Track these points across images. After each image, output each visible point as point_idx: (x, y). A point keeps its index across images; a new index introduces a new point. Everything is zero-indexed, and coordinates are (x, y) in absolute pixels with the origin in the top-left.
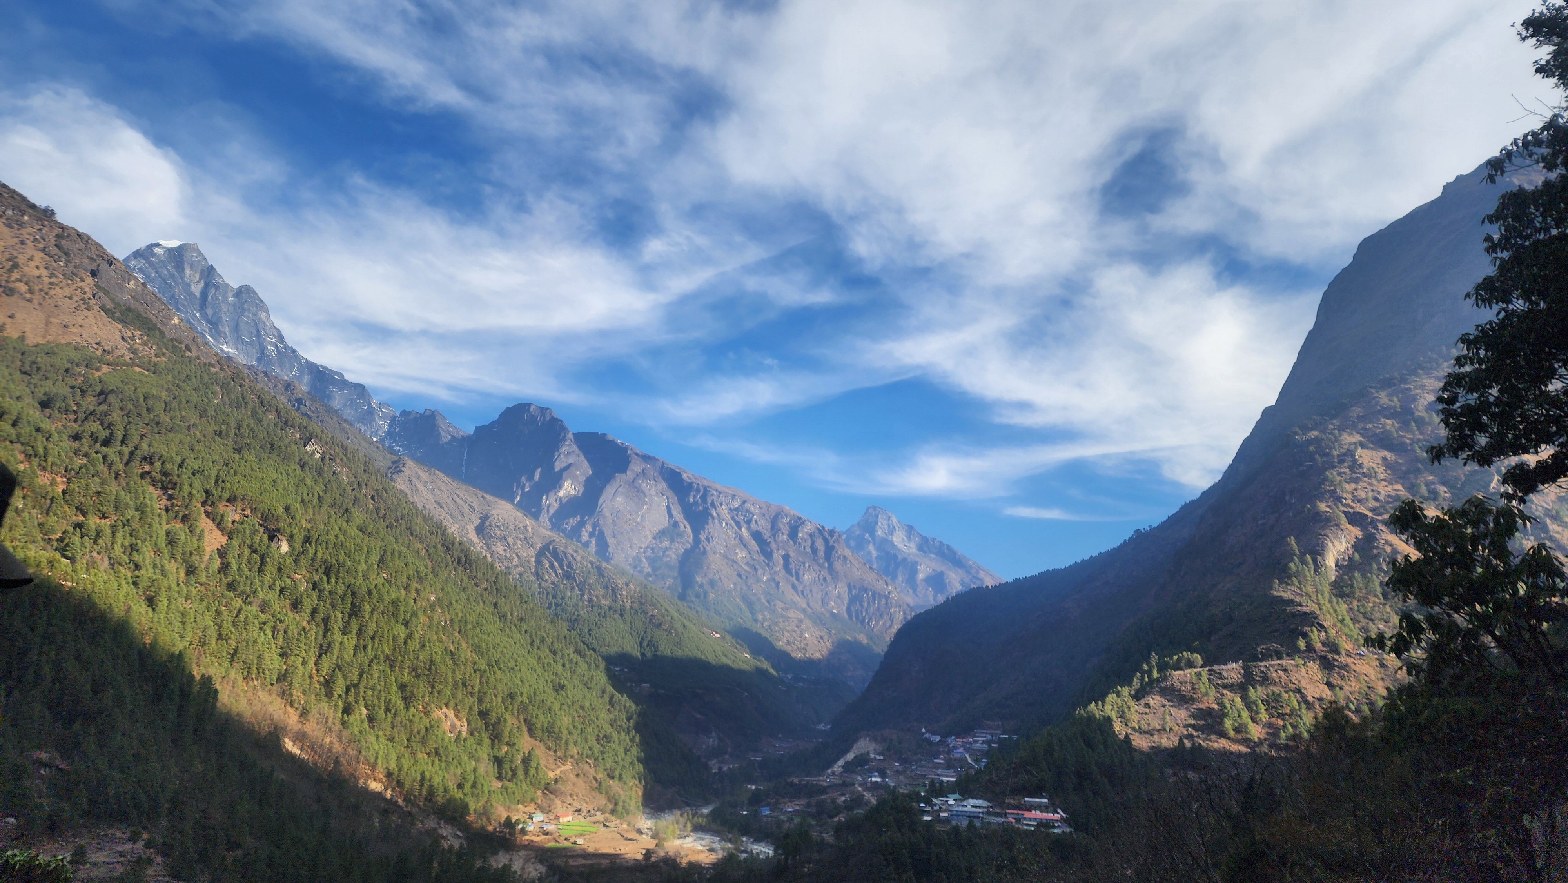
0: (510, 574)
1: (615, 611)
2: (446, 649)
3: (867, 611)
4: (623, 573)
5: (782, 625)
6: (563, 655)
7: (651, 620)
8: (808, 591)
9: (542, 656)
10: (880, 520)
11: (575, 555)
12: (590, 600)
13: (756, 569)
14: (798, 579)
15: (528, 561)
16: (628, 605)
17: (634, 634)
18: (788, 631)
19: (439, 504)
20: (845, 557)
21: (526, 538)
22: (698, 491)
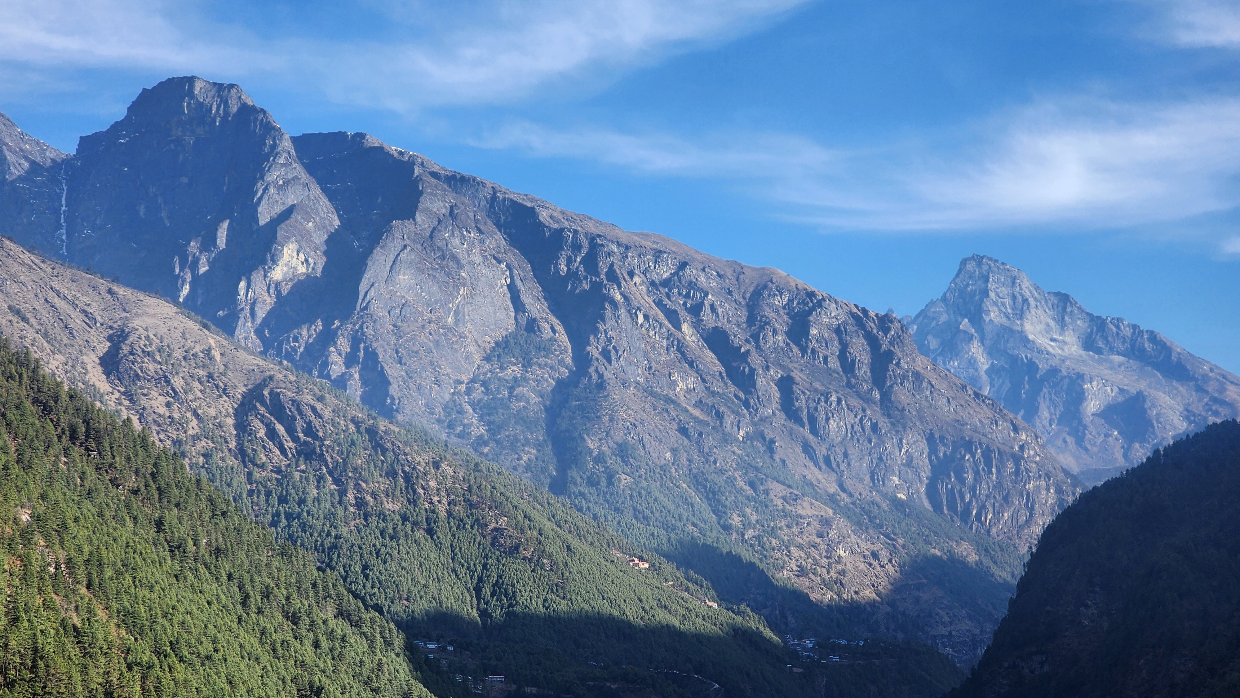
0: (183, 455)
1: (416, 524)
2: (63, 623)
3: (973, 489)
4: (426, 440)
5: (784, 534)
6: (312, 623)
7: (494, 538)
8: (840, 457)
9: (270, 628)
10: (991, 286)
11: (319, 406)
12: (360, 503)
13: (719, 416)
14: (814, 431)
15: (220, 426)
16: (442, 510)
17: (462, 571)
18: (800, 547)
19: (18, 312)
20: (917, 376)
21: (210, 376)
22: (576, 247)
